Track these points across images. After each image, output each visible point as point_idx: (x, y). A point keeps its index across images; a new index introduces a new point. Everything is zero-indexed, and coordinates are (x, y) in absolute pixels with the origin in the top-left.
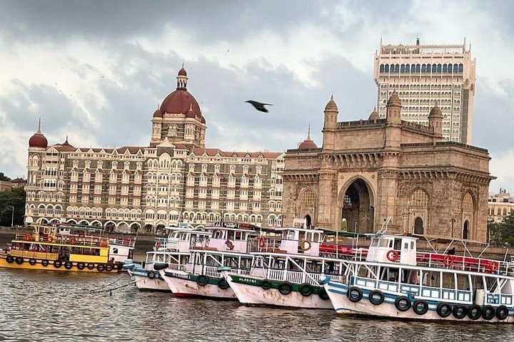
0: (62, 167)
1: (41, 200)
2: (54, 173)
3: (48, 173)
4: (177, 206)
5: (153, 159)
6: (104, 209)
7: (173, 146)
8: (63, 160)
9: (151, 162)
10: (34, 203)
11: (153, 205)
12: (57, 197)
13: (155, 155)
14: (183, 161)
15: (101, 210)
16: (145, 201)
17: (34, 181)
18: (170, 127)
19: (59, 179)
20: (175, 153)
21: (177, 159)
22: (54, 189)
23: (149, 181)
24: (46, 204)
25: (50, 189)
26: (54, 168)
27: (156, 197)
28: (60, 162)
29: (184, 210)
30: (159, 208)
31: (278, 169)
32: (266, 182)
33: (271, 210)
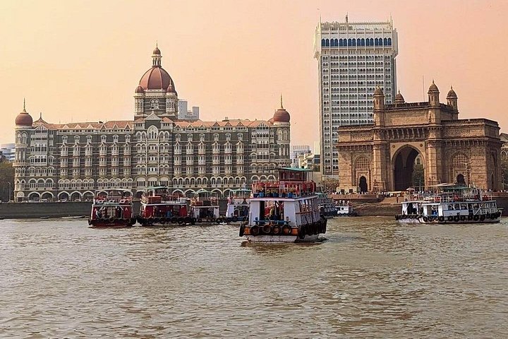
0: (52, 143)
1: (32, 175)
2: (44, 149)
3: (38, 149)
4: (167, 173)
5: (141, 131)
6: (96, 180)
7: (159, 119)
8: (52, 136)
9: (139, 134)
10: (24, 178)
11: (143, 173)
12: (48, 171)
13: (143, 128)
14: (170, 132)
15: (92, 181)
16: (136, 170)
17: (24, 157)
18: (153, 102)
19: (48, 154)
20: (162, 125)
21: (164, 131)
22: (45, 164)
23: (139, 152)
24: (37, 178)
25: (40, 164)
26: (44, 144)
27: (146, 167)
28: (49, 139)
29: (173, 176)
30: (149, 176)
31: (258, 136)
32: (247, 148)
33: (254, 171)
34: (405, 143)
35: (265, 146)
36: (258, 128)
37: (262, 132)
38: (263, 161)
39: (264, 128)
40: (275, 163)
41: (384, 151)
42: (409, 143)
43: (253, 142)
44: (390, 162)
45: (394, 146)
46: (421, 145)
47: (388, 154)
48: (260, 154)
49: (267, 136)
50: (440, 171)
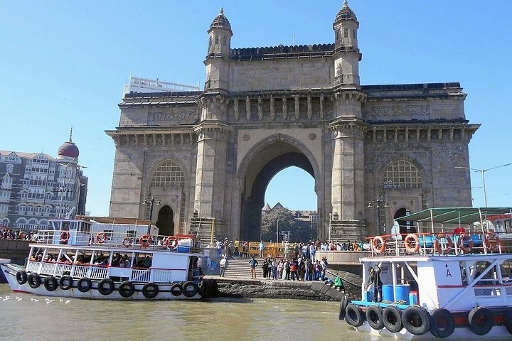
31: (33, 169)
32: (18, 182)
33: (22, 213)
34: (273, 132)
35: (41, 183)
36: (35, 160)
37: (40, 166)
38: (35, 200)
39: (43, 161)
40: (52, 205)
41: (223, 146)
42: (284, 131)
43: (26, 176)
44: (233, 173)
45: (247, 138)
46: (313, 137)
47: (231, 154)
48: (32, 192)
49: (46, 171)
50: (361, 198)
